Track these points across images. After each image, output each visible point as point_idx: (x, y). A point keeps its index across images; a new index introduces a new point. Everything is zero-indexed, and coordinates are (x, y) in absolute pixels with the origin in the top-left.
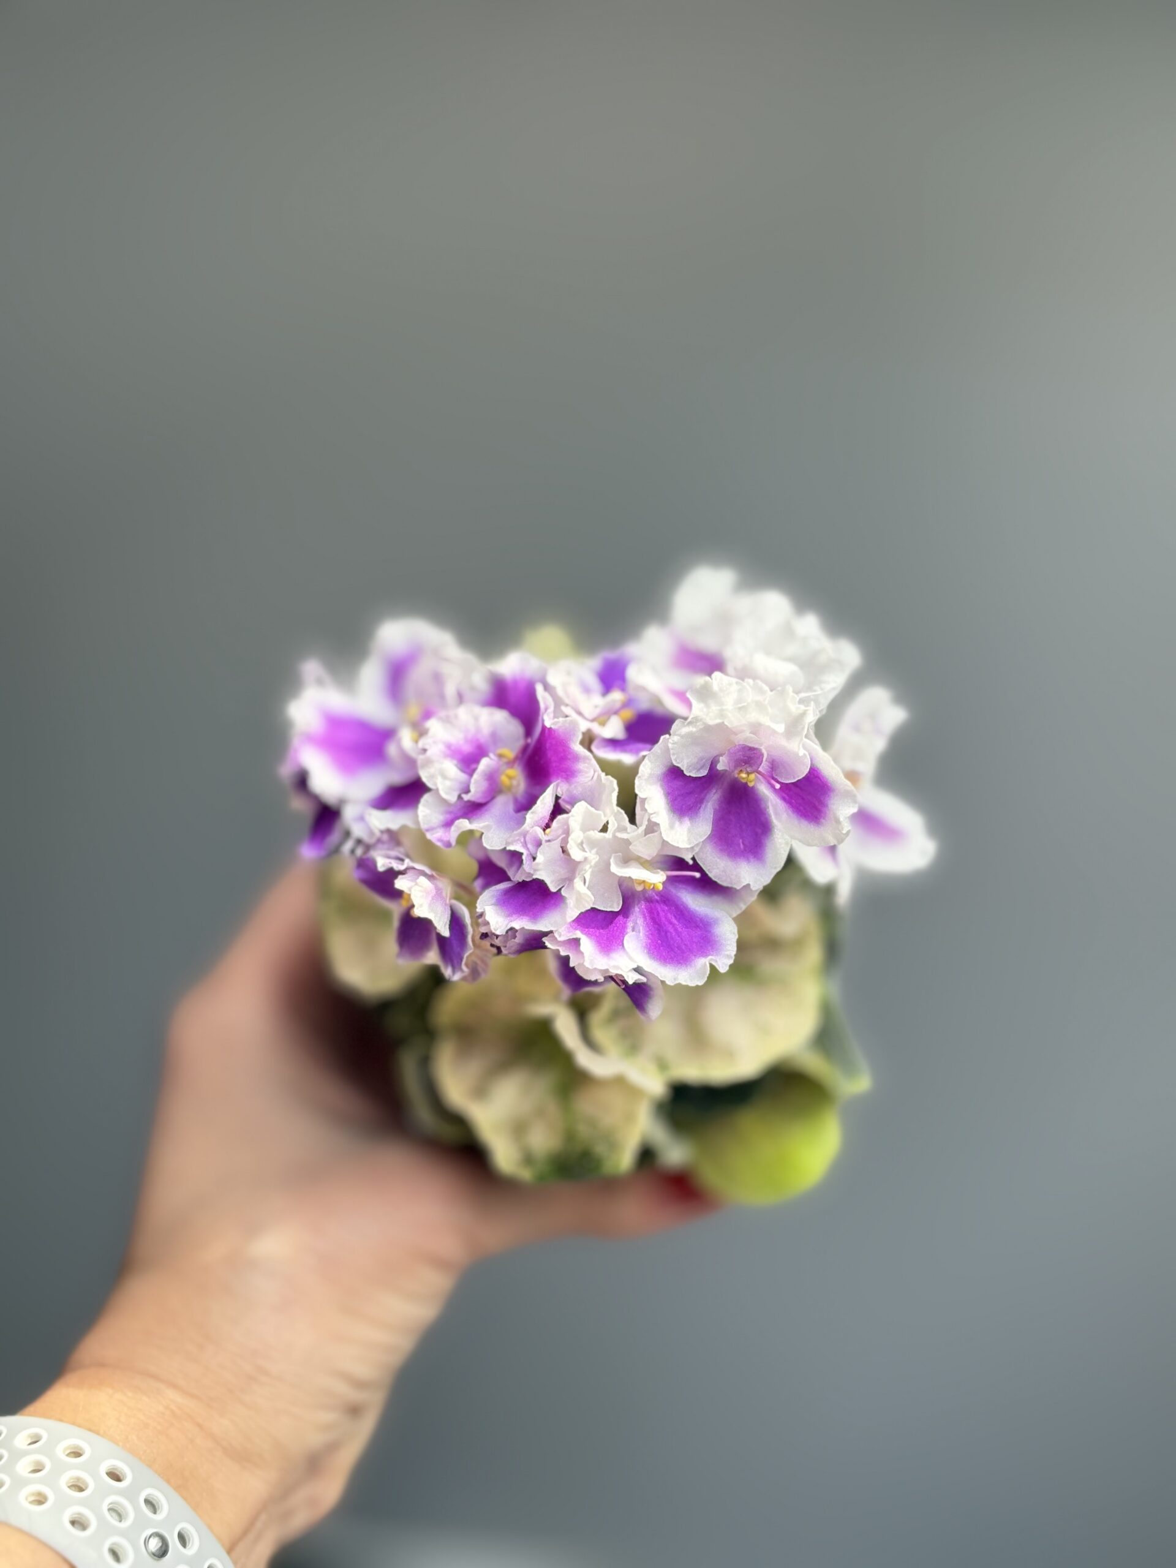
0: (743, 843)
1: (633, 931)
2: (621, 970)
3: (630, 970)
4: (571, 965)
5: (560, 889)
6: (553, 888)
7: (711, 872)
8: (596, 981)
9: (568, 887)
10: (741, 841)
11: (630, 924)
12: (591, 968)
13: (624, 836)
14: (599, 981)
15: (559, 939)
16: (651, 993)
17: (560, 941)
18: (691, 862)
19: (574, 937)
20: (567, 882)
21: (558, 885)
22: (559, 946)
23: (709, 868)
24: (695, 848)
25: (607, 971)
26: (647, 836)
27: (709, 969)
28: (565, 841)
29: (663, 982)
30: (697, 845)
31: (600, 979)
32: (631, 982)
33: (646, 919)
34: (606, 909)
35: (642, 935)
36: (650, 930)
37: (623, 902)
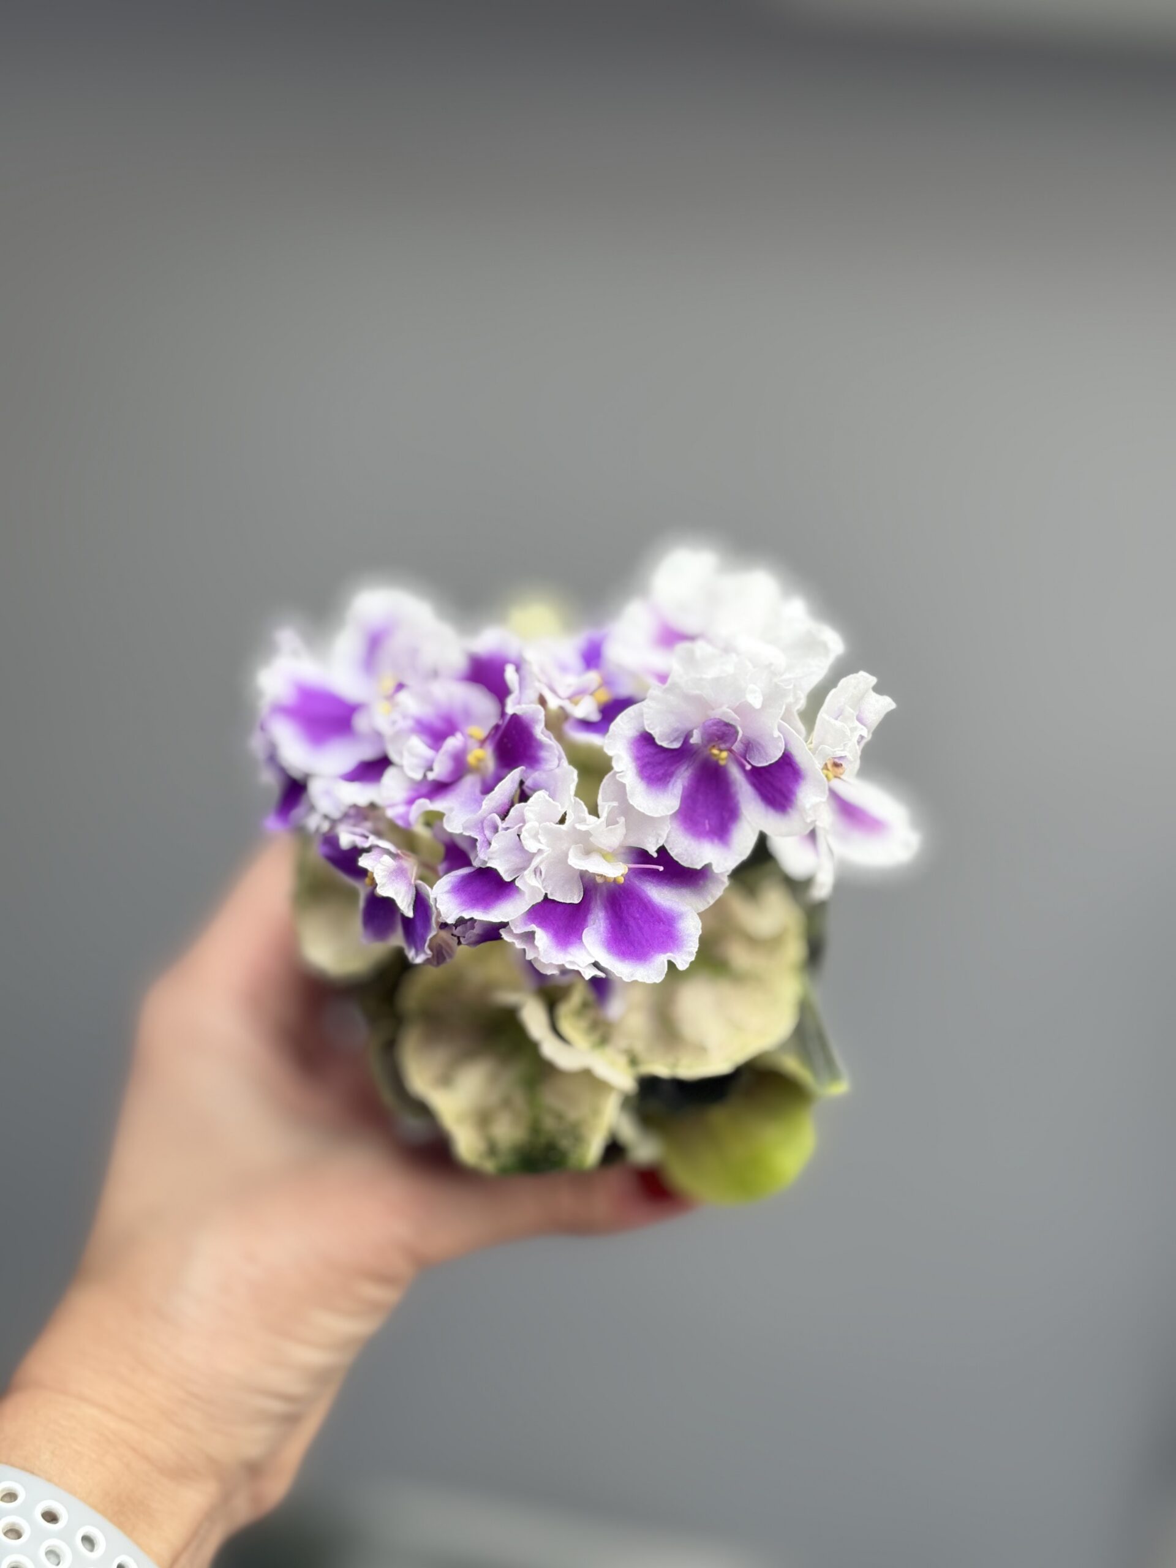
0: (709, 825)
1: (594, 924)
2: (579, 966)
3: (588, 965)
4: (529, 959)
5: (515, 879)
6: (507, 878)
8: (553, 975)
11: (591, 918)
12: (547, 962)
13: (584, 827)
15: (515, 932)
16: (614, 986)
18: (656, 855)
19: (529, 930)
20: (521, 873)
21: (513, 874)
22: (514, 939)
25: (561, 965)
26: (608, 828)
27: (667, 966)
28: (521, 831)
29: (620, 980)
31: (555, 973)
32: (587, 978)
33: (607, 912)
34: (565, 902)
35: (602, 929)
36: (611, 923)
37: (584, 894)
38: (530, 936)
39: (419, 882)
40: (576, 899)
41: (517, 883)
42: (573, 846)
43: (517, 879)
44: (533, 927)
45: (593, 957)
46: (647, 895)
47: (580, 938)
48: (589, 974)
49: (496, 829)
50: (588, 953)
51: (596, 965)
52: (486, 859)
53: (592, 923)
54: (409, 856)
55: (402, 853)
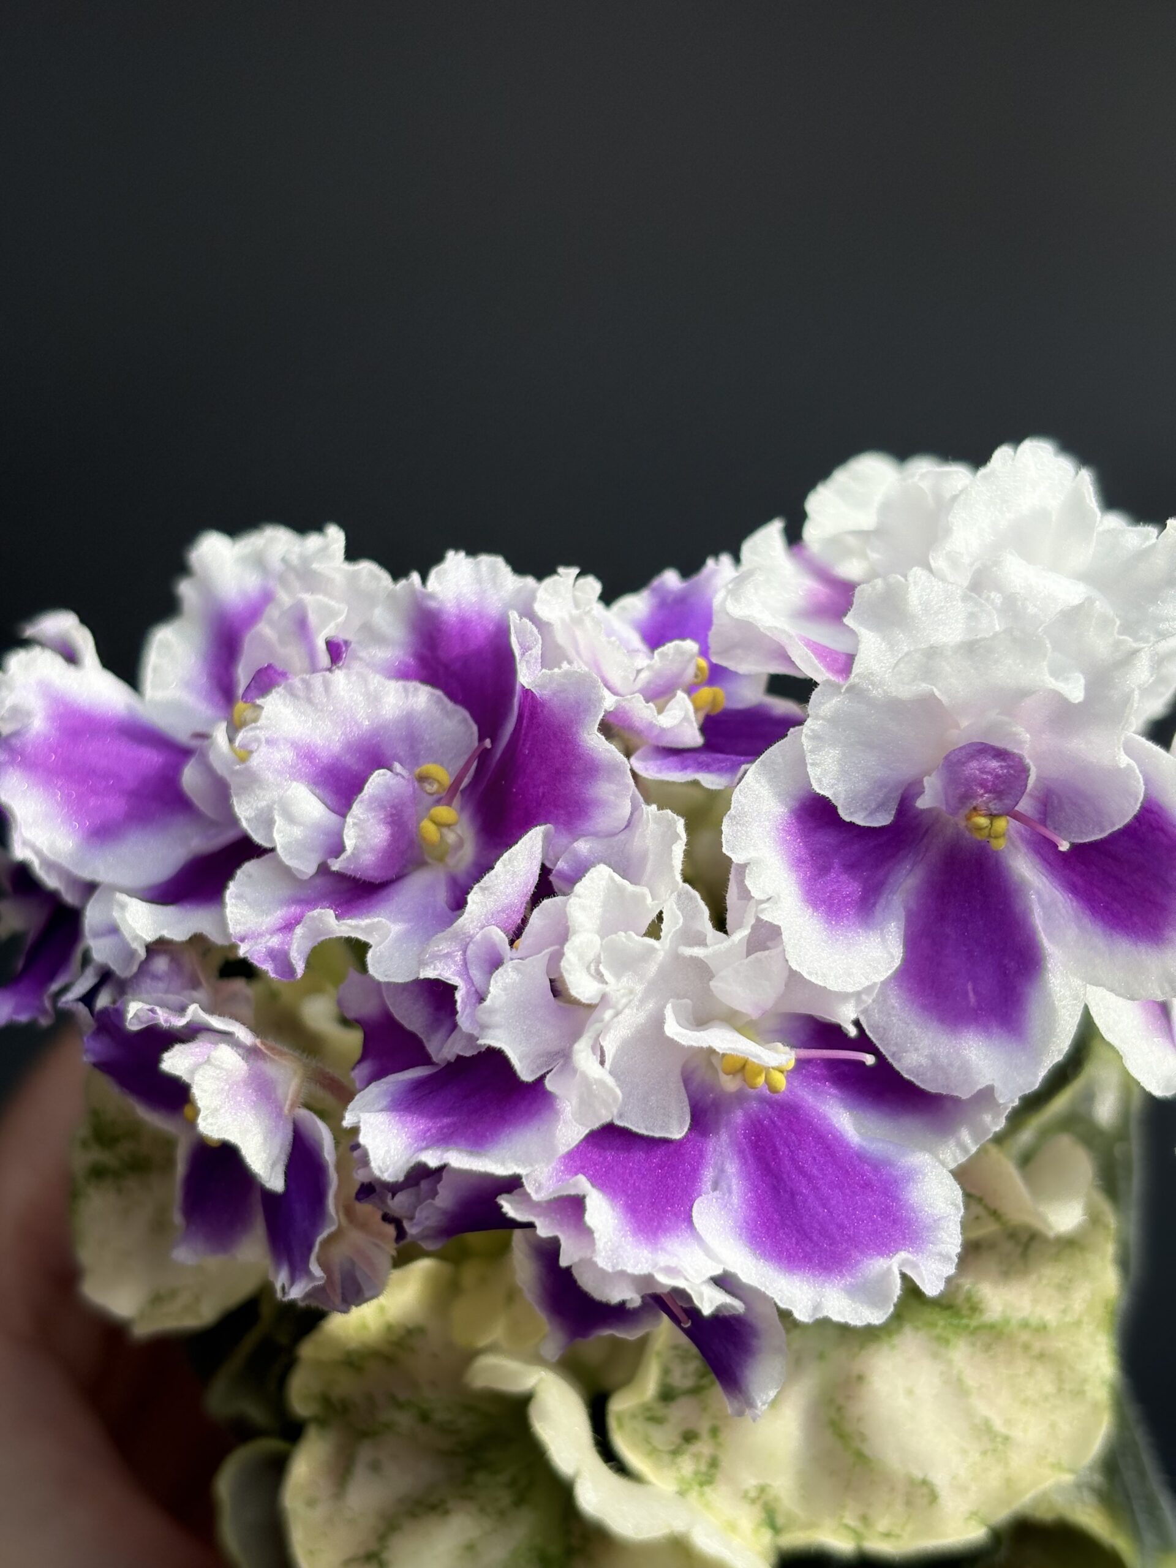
0: (976, 992)
1: (716, 1186)
3: (704, 1282)
4: (564, 1262)
5: (542, 1078)
6: (526, 1075)
7: (899, 1060)
8: (622, 1304)
9: (562, 1070)
10: (970, 987)
11: (708, 1175)
12: (610, 1270)
13: (698, 952)
14: (630, 1306)
15: (535, 1197)
16: (755, 1342)
17: (538, 1205)
18: (853, 1032)
19: (573, 1192)
20: (561, 1061)
21: (539, 1068)
22: (535, 1216)
23: (894, 1049)
24: (864, 997)
25: (649, 1279)
26: (753, 956)
27: (898, 1284)
28: (557, 957)
29: (785, 1315)
30: (868, 990)
31: (631, 1300)
32: (707, 1310)
33: (747, 1163)
34: (651, 1134)
35: (735, 1199)
36: (755, 1188)
37: (692, 1120)
38: (575, 1206)
39: (303, 1113)
40: (677, 1132)
41: (549, 1084)
42: (671, 1000)
43: (548, 1076)
44: (582, 1184)
45: (720, 1262)
46: (830, 1125)
47: (689, 1219)
48: (711, 1301)
49: (495, 963)
50: (708, 1252)
51: (723, 1282)
52: (475, 1033)
53: (711, 1184)
54: (281, 1054)
55: (262, 1043)
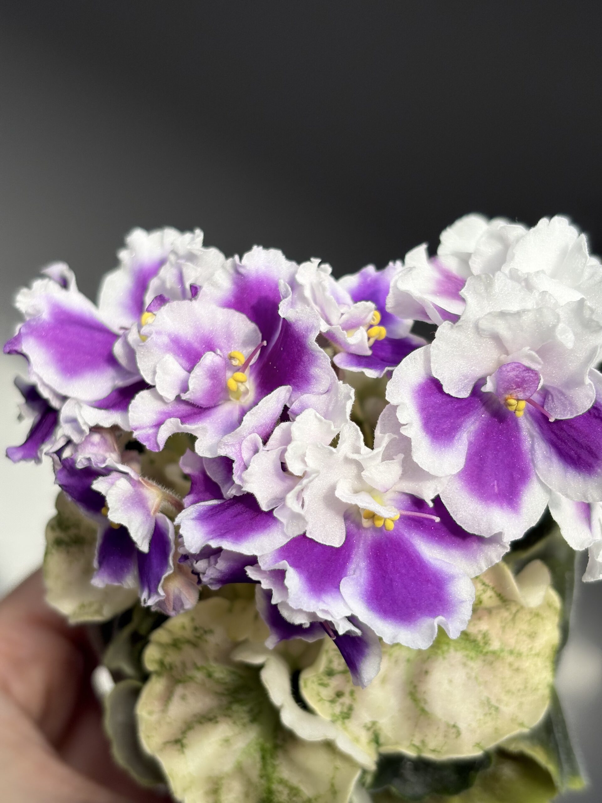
0: (497, 486)
1: (353, 574)
2: (332, 617)
3: (341, 619)
4: (274, 602)
5: (273, 510)
6: (264, 508)
8: (300, 626)
9: (282, 506)
10: (496, 483)
11: (352, 567)
12: (296, 609)
13: (356, 456)
14: (305, 626)
15: (263, 568)
16: (366, 649)
17: (264, 572)
19: (280, 568)
20: (283, 503)
21: (271, 505)
22: (261, 578)
25: (314, 614)
26: (385, 462)
27: (436, 630)
28: (284, 452)
29: (379, 640)
31: (305, 624)
32: (341, 632)
33: (371, 563)
34: (324, 543)
35: (362, 581)
37: (346, 538)
38: (281, 575)
39: (160, 515)
40: (337, 542)
41: (275, 514)
42: (341, 481)
44: (285, 565)
45: (351, 610)
46: (415, 548)
47: (338, 587)
48: (344, 628)
49: (255, 452)
52: (241, 485)
53: (352, 572)
54: (152, 485)
55: (142, 479)
